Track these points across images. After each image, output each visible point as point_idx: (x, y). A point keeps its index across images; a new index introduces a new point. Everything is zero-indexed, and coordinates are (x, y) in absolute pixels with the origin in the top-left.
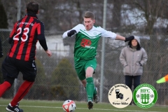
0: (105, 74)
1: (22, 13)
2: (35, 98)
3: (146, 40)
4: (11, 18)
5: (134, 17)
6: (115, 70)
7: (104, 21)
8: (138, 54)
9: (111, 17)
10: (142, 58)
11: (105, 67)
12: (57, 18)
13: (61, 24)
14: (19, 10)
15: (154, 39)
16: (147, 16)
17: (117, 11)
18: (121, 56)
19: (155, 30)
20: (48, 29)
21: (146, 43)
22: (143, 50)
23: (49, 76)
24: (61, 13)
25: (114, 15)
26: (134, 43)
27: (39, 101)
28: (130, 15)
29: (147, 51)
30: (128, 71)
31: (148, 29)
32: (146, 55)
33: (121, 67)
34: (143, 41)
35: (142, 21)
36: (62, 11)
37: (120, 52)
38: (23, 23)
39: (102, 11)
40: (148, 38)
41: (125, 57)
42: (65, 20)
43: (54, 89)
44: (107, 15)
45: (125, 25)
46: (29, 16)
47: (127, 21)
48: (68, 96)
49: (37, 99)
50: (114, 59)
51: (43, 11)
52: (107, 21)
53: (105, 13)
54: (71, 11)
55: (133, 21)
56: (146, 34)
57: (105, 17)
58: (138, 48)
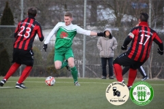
0: (86, 57)
1: (24, 14)
2: (35, 76)
3: (115, 31)
4: (16, 18)
5: (107, 15)
6: (94, 54)
7: (85, 18)
8: (110, 41)
9: (90, 15)
10: (113, 45)
11: (86, 52)
12: (50, 17)
13: (53, 21)
14: (22, 12)
15: (122, 30)
16: (116, 14)
17: (94, 10)
18: (98, 43)
19: (122, 24)
20: (44, 25)
21: (116, 33)
22: (114, 38)
23: (45, 59)
24: (53, 13)
25: (92, 13)
26: (107, 34)
27: (38, 78)
28: (104, 13)
29: (117, 39)
30: (103, 55)
31: (117, 23)
32: (116, 42)
33: (98, 51)
34: (113, 32)
35: (113, 17)
36: (54, 11)
37: (97, 40)
38: (25, 23)
39: (83, 10)
40: (118, 29)
41: (101, 44)
42: (56, 18)
43: (49, 69)
44: (87, 13)
45: (100, 20)
46: (30, 18)
47: (101, 18)
48: (60, 74)
49: (37, 76)
50: (92, 46)
51: (39, 12)
52: (87, 18)
53: (85, 12)
54: (60, 11)
55: (106, 18)
56: (116, 27)
57: (85, 15)
58: (110, 37)
